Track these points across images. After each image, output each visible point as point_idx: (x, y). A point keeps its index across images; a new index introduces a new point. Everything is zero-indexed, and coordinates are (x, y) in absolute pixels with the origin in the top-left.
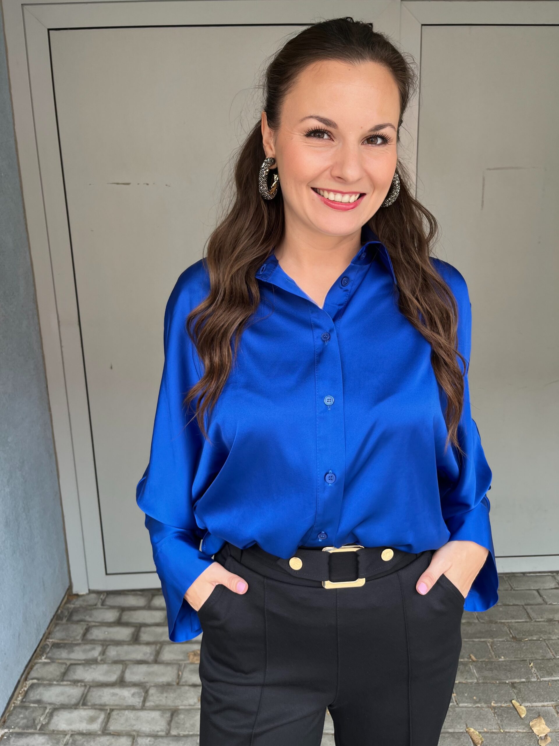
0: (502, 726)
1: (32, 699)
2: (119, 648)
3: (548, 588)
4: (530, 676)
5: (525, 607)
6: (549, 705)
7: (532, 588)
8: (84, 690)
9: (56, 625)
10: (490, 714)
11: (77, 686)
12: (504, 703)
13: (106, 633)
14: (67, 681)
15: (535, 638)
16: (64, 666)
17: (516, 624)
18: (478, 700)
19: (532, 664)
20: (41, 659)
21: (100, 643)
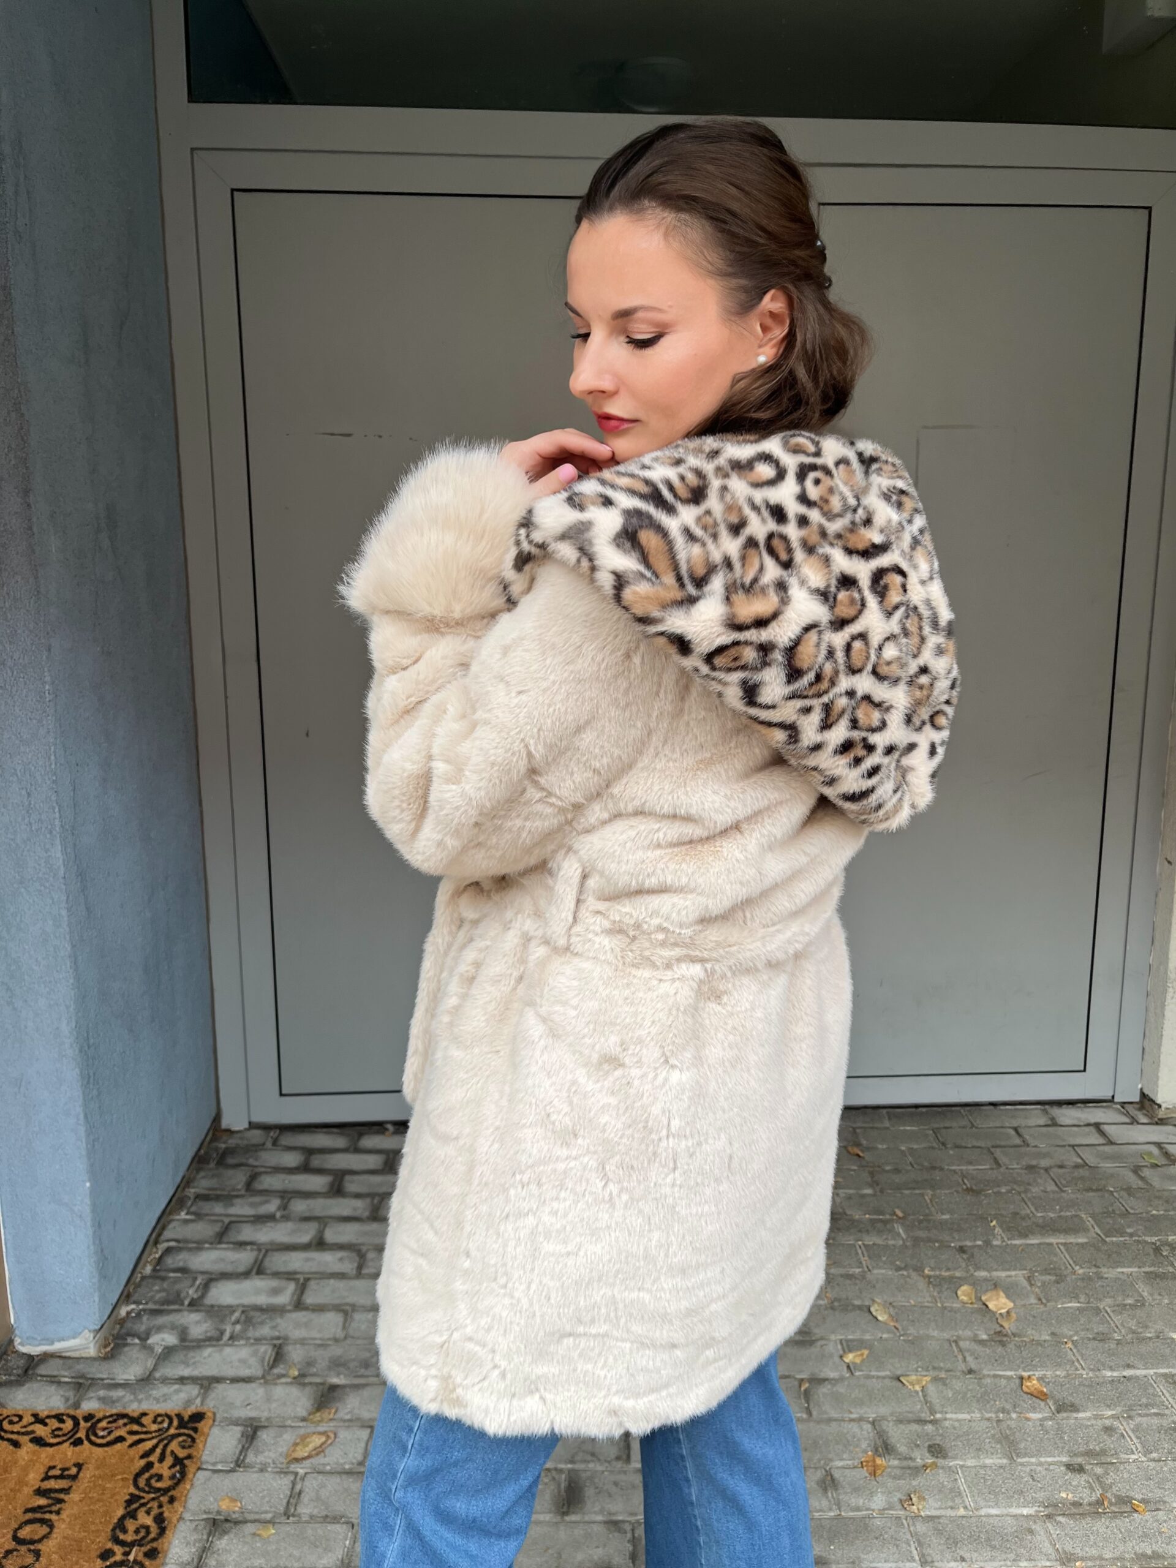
0: (940, 1298)
1: (172, 1266)
2: (311, 1202)
3: (1034, 1124)
4: (991, 1237)
5: (993, 1150)
6: (1018, 1275)
7: (1007, 1124)
8: (258, 1255)
9: (198, 1170)
10: (922, 1284)
11: (245, 1250)
12: (946, 1271)
13: (287, 1182)
14: (228, 1243)
15: (1003, 1190)
16: (220, 1225)
17: (975, 1172)
18: (903, 1265)
19: (994, 1223)
20: (179, 1214)
21: (278, 1194)
